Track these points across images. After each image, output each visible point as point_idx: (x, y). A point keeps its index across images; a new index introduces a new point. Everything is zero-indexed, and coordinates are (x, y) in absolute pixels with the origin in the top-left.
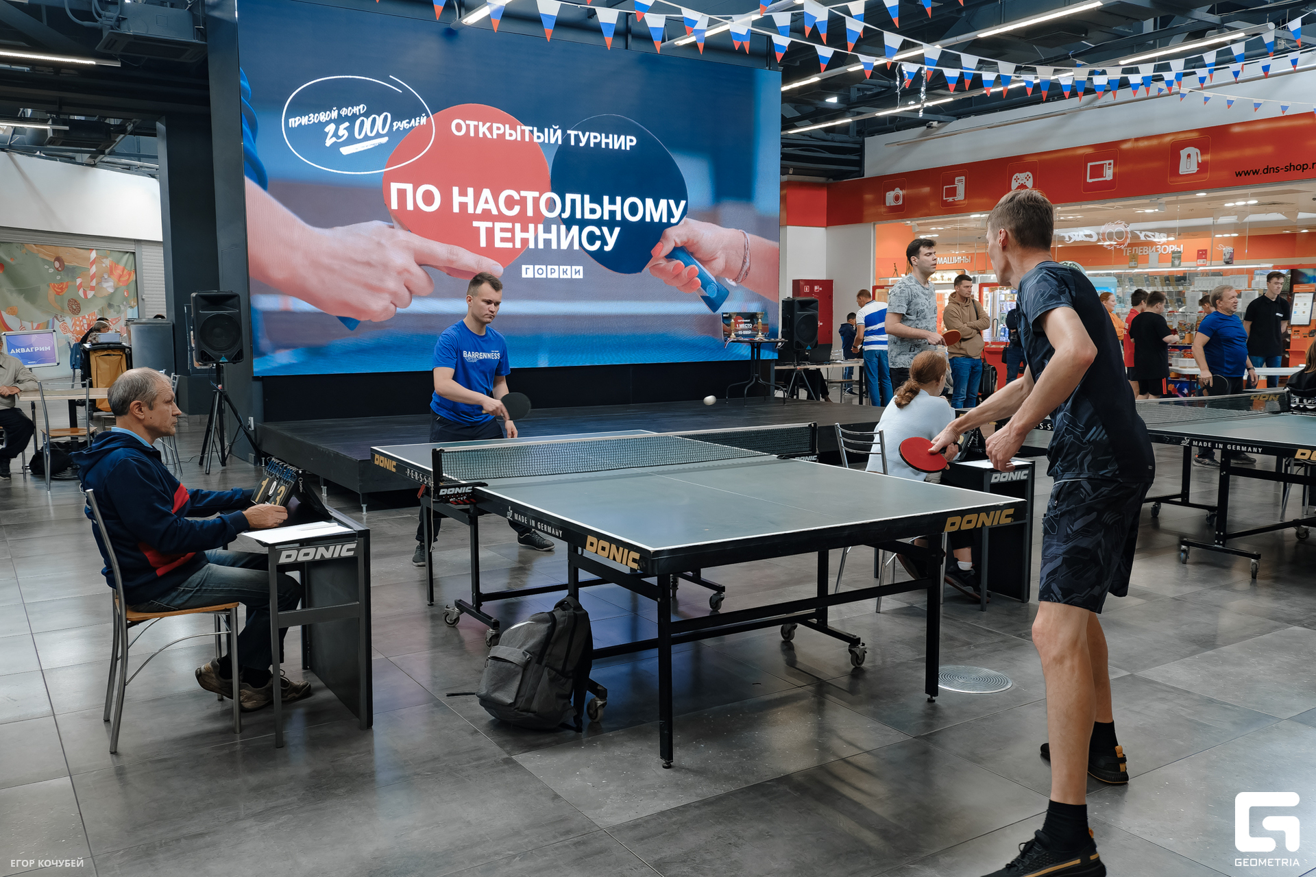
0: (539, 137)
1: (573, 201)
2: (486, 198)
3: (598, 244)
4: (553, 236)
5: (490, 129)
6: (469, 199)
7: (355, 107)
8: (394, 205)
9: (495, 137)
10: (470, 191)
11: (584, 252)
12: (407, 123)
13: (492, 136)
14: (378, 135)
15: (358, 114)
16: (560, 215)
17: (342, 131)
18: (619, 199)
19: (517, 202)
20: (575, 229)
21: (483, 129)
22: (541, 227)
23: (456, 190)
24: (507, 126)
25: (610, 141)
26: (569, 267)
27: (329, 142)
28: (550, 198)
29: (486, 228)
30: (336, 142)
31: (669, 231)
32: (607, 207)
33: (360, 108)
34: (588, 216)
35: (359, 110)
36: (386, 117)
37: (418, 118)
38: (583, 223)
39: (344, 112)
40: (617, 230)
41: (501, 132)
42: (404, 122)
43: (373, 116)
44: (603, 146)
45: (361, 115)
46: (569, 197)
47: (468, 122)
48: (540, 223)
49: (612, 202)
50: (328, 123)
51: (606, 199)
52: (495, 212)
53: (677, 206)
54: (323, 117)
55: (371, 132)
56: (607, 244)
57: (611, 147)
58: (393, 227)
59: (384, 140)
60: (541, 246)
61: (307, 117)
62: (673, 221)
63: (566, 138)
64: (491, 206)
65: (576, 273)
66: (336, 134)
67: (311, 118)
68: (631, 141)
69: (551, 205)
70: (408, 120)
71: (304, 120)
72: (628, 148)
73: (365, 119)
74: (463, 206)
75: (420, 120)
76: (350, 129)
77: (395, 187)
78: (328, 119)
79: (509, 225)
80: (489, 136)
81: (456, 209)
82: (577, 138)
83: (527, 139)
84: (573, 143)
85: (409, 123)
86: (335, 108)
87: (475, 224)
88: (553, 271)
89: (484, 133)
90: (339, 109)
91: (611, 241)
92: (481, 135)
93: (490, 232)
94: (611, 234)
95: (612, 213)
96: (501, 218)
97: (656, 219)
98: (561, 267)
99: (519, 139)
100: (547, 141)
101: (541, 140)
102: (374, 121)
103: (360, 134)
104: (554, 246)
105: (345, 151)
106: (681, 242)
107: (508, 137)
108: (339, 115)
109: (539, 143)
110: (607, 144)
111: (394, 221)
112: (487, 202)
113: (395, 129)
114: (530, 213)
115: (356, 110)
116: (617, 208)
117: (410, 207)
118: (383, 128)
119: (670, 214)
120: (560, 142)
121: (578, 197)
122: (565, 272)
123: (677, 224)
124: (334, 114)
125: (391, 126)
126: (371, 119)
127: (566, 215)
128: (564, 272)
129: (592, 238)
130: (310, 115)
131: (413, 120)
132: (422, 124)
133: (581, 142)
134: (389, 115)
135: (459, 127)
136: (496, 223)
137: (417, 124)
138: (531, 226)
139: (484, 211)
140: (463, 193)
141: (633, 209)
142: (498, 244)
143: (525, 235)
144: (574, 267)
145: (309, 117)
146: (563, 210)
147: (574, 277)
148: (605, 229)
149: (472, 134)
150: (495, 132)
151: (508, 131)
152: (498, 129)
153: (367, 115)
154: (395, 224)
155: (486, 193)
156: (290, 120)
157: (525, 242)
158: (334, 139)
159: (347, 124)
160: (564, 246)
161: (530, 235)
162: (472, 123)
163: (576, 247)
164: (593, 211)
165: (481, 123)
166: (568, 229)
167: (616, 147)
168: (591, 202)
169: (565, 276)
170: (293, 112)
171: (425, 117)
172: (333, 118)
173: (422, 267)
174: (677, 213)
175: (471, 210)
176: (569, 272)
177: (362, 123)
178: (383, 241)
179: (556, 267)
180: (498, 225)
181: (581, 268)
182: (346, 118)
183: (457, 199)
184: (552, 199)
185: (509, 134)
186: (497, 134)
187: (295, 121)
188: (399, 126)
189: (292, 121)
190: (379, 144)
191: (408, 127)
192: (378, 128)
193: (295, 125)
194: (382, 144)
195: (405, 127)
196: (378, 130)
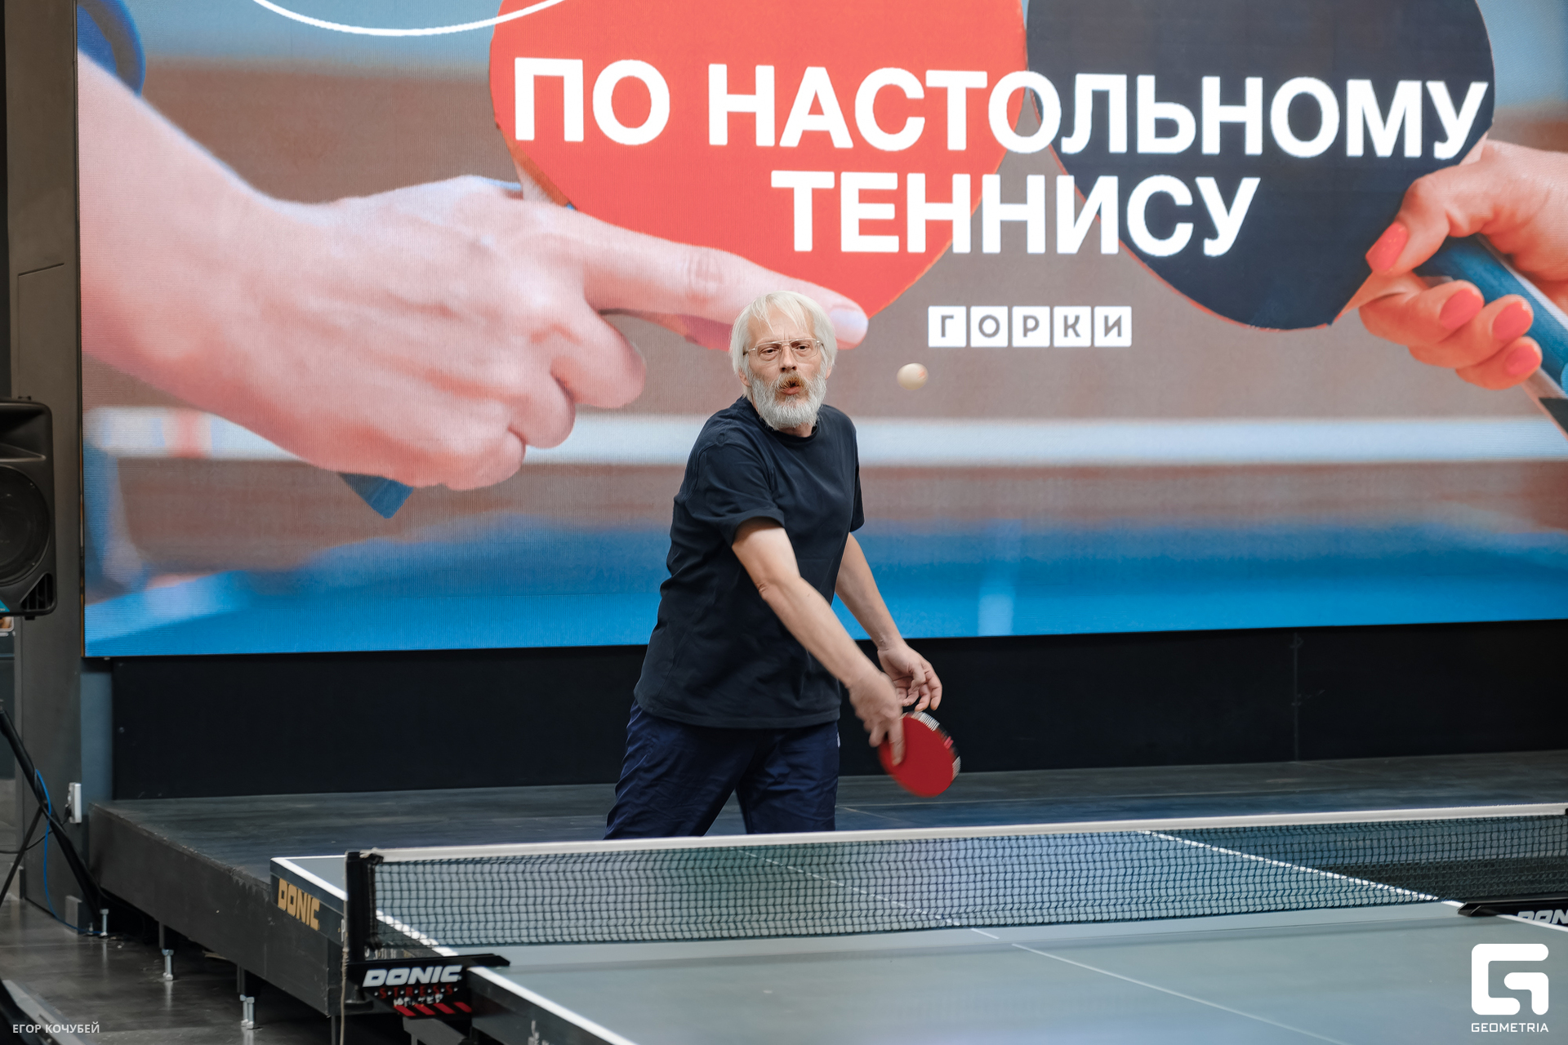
1: (1101, 100)
2: (816, 96)
3: (1183, 233)
4: (1032, 212)
6: (761, 102)
8: (525, 128)
10: (765, 75)
11: (1136, 261)
16: (1056, 144)
18: (1254, 86)
19: (915, 108)
20: (1106, 187)
22: (991, 183)
23: (718, 73)
26: (1084, 312)
28: (1024, 89)
29: (815, 191)
31: (1429, 187)
32: (1216, 112)
34: (1149, 143)
38: (1131, 169)
40: (1248, 187)
46: (1085, 85)
48: (990, 172)
49: (1233, 95)
51: (1211, 86)
52: (842, 140)
53: (1458, 100)
56: (1214, 235)
58: (518, 196)
60: (992, 244)
62: (1442, 151)
64: (832, 122)
65: (1108, 330)
69: (1025, 111)
74: (742, 124)
77: (527, 71)
79: (887, 181)
81: (718, 135)
87: (780, 179)
88: (1031, 323)
91: (1229, 224)
93: (827, 205)
94: (1228, 198)
95: (1233, 134)
96: (864, 157)
97: (1384, 148)
98: (1060, 311)
104: (1036, 244)
106: (1472, 221)
111: (520, 171)
112: (816, 108)
114: (957, 139)
116: (1249, 114)
117: (574, 131)
119: (1433, 130)
121: (1115, 84)
122: (1070, 327)
123: (1457, 160)
127: (1075, 144)
128: (1066, 327)
129: (1162, 216)
136: (845, 176)
138: (961, 183)
139: (807, 136)
140: (741, 83)
141: (1305, 117)
142: (852, 241)
143: (939, 212)
144: (1101, 312)
146: (1067, 127)
147: (1102, 341)
148: (1208, 187)
154: (527, 185)
155: (816, 79)
157: (939, 232)
160: (1070, 241)
161: (957, 211)
163: (1110, 244)
164: (1166, 128)
166: (1084, 189)
168: (1162, 96)
169: (1071, 341)
173: (608, 317)
174: (1457, 126)
175: (764, 137)
176: (1084, 327)
178: (488, 240)
179: (1042, 312)
180: (854, 182)
181: (1125, 313)
183: (721, 103)
184: (1028, 95)
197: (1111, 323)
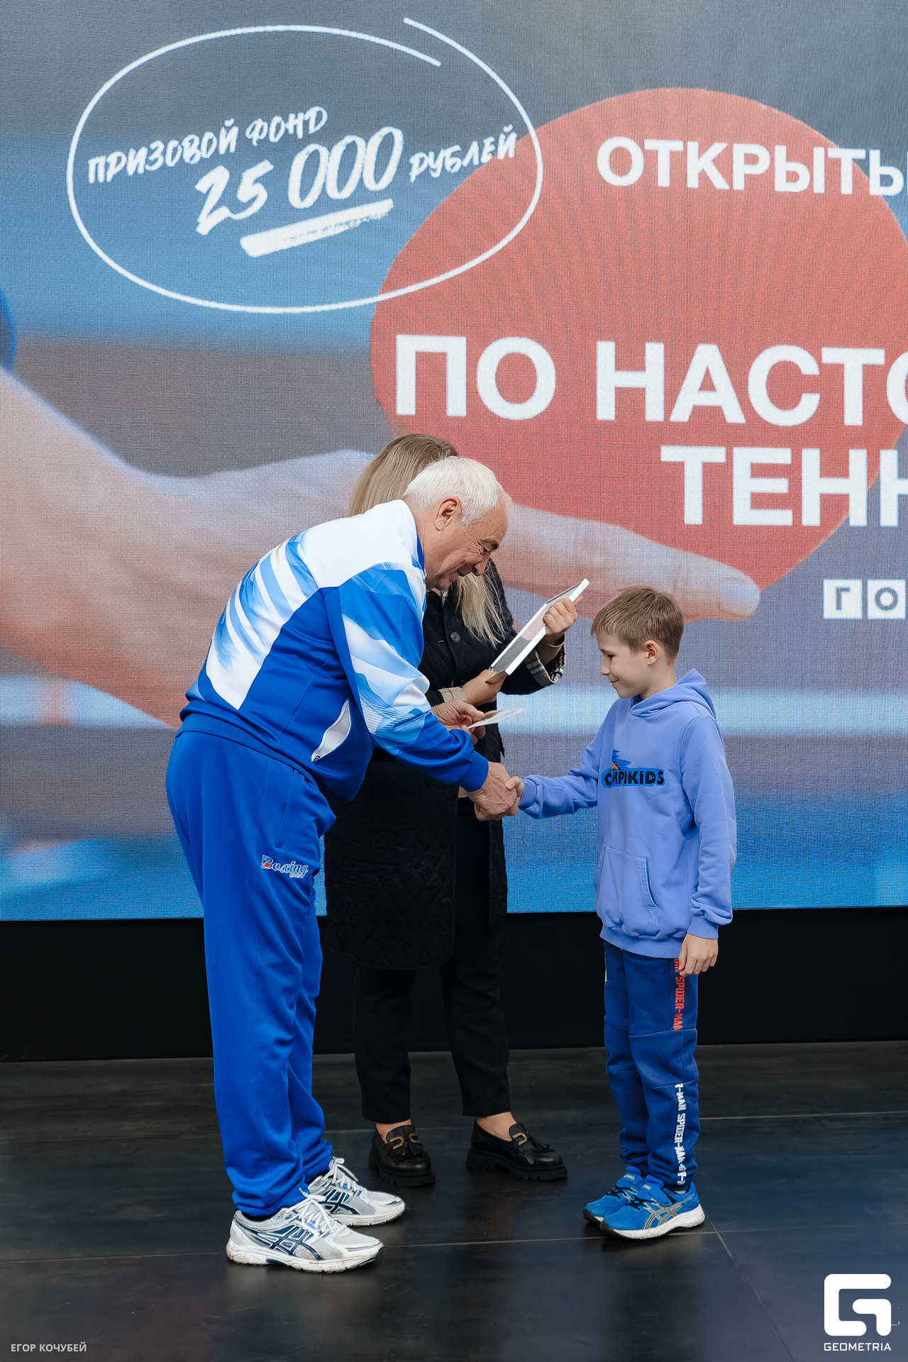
0: (887, 180)
2: (708, 372)
5: (724, 163)
6: (651, 379)
7: (292, 116)
8: (406, 403)
9: (739, 184)
10: (655, 353)
12: (453, 155)
13: (730, 182)
14: (362, 196)
15: (300, 135)
17: (251, 189)
19: (810, 384)
21: (700, 164)
22: (889, 459)
23: (606, 351)
24: (781, 151)
27: (206, 224)
29: (705, 465)
30: (229, 218)
33: (312, 117)
35: (306, 123)
36: (388, 143)
37: (488, 141)
39: (258, 130)
41: (760, 168)
42: (446, 153)
43: (349, 139)
45: (308, 138)
47: (650, 144)
48: (888, 447)
50: (206, 166)
52: (734, 415)
54: (192, 149)
55: (341, 183)
59: (384, 207)
60: (890, 517)
61: (143, 151)
64: (724, 398)
66: (229, 198)
67: (157, 154)
70: (457, 148)
71: (136, 161)
73: (323, 151)
74: (630, 400)
75: (496, 143)
76: (275, 183)
77: (408, 347)
78: (207, 156)
79: (782, 456)
80: (720, 183)
81: (606, 410)
83: (847, 187)
85: (461, 155)
86: (229, 123)
87: (669, 454)
89: (703, 176)
90: (242, 124)
92: (693, 182)
93: (717, 478)
96: (757, 432)
99: (819, 188)
101: (895, 189)
102: (351, 150)
103: (304, 193)
105: (257, 245)
107: (781, 185)
108: (241, 138)
109: (887, 199)
112: (707, 384)
113: (414, 174)
114: (854, 415)
115: (294, 123)
117: (456, 406)
118: (378, 174)
124: (228, 140)
125: (404, 167)
126: (339, 148)
130: (153, 146)
131: (474, 147)
132: (501, 155)
134: (398, 136)
135: (621, 162)
136: (737, 452)
137: (486, 158)
138: (858, 458)
139: (698, 411)
140: (630, 360)
142: (743, 514)
143: (835, 485)
145: (151, 152)
149: (664, 180)
150: (741, 171)
151: (782, 166)
152: (751, 159)
153: (328, 137)
155: (707, 357)
156: (92, 163)
157: (835, 507)
158: (224, 213)
159: (265, 167)
161: (853, 486)
162: (664, 148)
165: (693, 147)
170: (97, 142)
171: (513, 136)
172: (222, 151)
175: (654, 411)
177: (313, 164)
180: (745, 457)
182: (264, 150)
183: (609, 379)
185: (788, 173)
186: (747, 176)
187: (107, 166)
188: (428, 167)
189: (97, 165)
190: (365, 220)
191: (457, 168)
192: (362, 174)
193: (106, 176)
194: (371, 220)
195: (448, 168)
196: (361, 180)
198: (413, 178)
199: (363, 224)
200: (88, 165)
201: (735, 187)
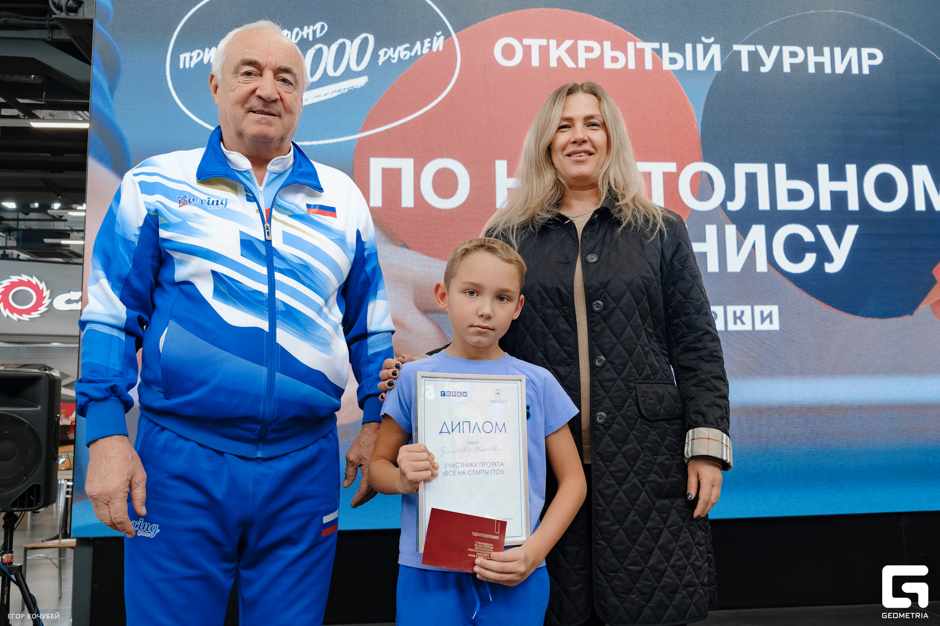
0: (673, 61)
1: (751, 179)
3: (810, 259)
4: (709, 247)
5: (572, 52)
7: (306, 28)
8: (376, 199)
9: (582, 64)
11: (780, 277)
12: (405, 49)
13: (576, 63)
14: (349, 74)
15: (311, 39)
16: (723, 205)
18: (851, 170)
20: (758, 232)
21: (558, 52)
23: (501, 166)
24: (607, 44)
25: (826, 59)
26: (747, 309)
28: (701, 173)
32: (827, 186)
33: (318, 28)
34: (784, 204)
35: (314, 32)
36: (365, 42)
37: (427, 41)
38: (774, 220)
40: (851, 231)
41: (594, 55)
42: (400, 48)
43: (340, 41)
44: (812, 69)
45: (316, 41)
46: (741, 170)
47: (526, 41)
49: (838, 174)
51: (823, 170)
55: (336, 68)
56: (830, 260)
57: (828, 70)
59: (361, 82)
61: (214, 49)
63: (731, 60)
65: (763, 320)
68: (872, 57)
69: (702, 185)
70: (407, 45)
71: (209, 55)
72: (866, 71)
73: (325, 48)
75: (431, 42)
77: (377, 165)
80: (570, 64)
81: (501, 202)
82: (755, 58)
83: (649, 65)
84: (745, 67)
85: (410, 49)
89: (559, 59)
91: (840, 254)
92: (553, 63)
94: (839, 238)
95: (839, 198)
98: (730, 309)
99: (632, 66)
100: (690, 67)
101: (679, 66)
102: (342, 47)
103: (313, 73)
104: (713, 266)
107: (608, 64)
109: (674, 71)
110: (820, 66)
113: (381, 60)
115: (307, 32)
116: (849, 186)
117: (407, 200)
118: (359, 62)
120: (718, 67)
121: (761, 170)
122: (738, 318)
125: (375, 56)
126: (335, 46)
127: (736, 205)
128: (735, 318)
129: (796, 248)
131: (418, 44)
132: (434, 49)
133: (764, 65)
134: (371, 38)
135: (508, 52)
137: (425, 51)
141: (886, 187)
144: (758, 309)
146: (730, 195)
147: (759, 327)
148: (825, 231)
149: (535, 62)
150: (582, 56)
151: (609, 54)
152: (589, 49)
153: (328, 39)
156: (182, 57)
160: (735, 264)
162: (535, 43)
163: (762, 266)
164: (795, 195)
165: (553, 43)
166: (743, 232)
167: (840, 69)
168: (790, 176)
169: (739, 327)
170: (186, 44)
171: (442, 38)
173: (430, 315)
176: (747, 318)
177: (318, 56)
179: (719, 309)
181: (775, 309)
183: (504, 183)
184: (703, 174)
185: (612, 57)
186: (586, 60)
187: (191, 58)
188: (390, 57)
189: (185, 58)
190: (350, 89)
191: (407, 57)
192: (349, 61)
193: (190, 64)
194: (354, 89)
195: (402, 57)
196: (348, 64)
197: (765, 315)
198: (380, 64)
199: (349, 91)
200: (179, 58)
201: (580, 66)
